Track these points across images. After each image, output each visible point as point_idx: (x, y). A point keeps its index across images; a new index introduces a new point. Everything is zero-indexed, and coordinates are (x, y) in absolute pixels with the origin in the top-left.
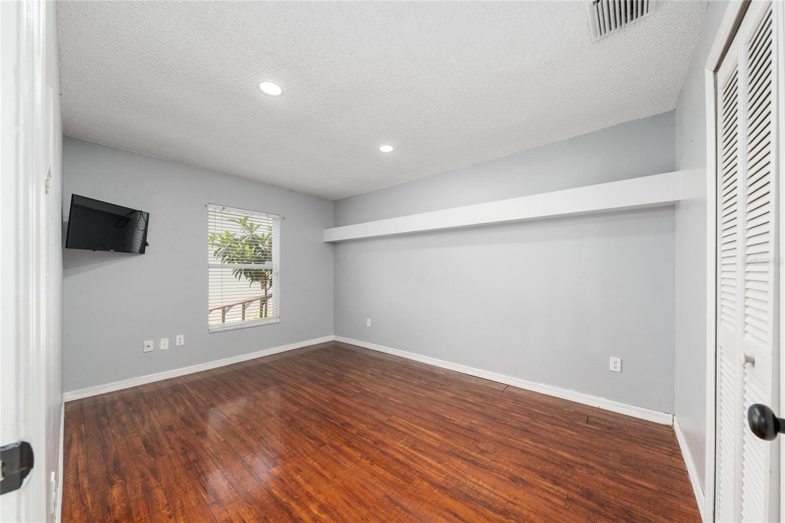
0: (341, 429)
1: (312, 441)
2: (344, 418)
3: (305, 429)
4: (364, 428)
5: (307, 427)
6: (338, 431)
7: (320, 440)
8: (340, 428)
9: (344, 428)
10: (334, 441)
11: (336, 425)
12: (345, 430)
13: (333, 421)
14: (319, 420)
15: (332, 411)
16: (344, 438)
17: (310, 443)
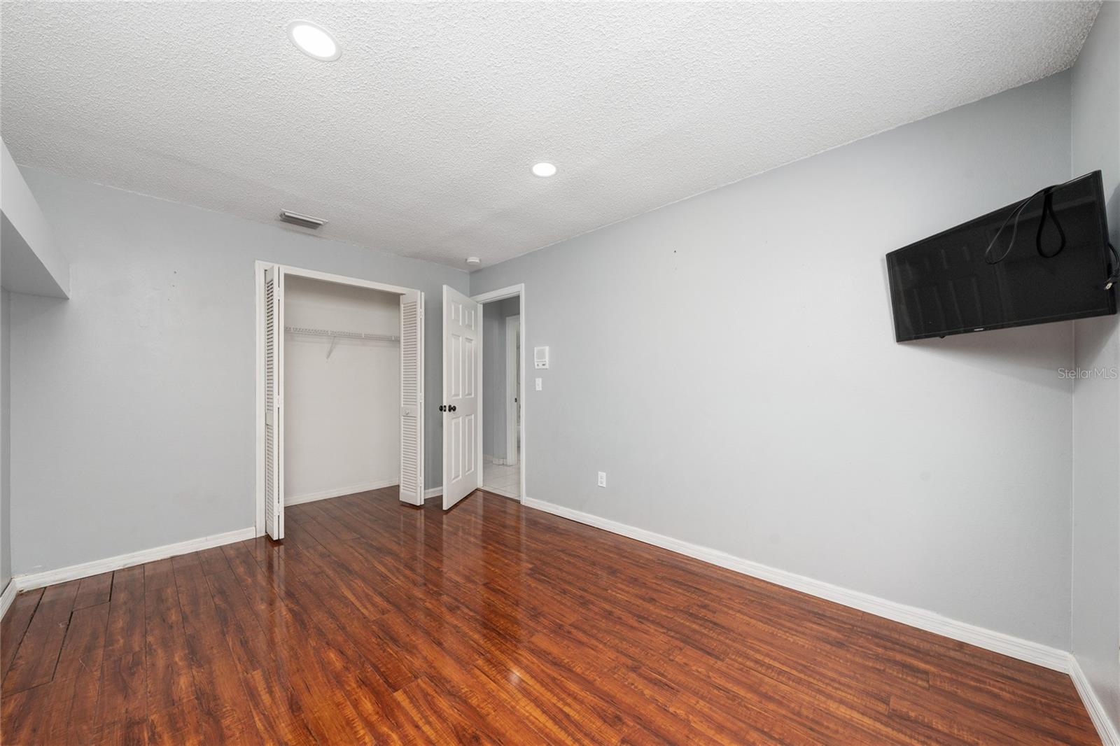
0: (462, 601)
1: (499, 588)
2: (452, 619)
3: (510, 603)
4: (430, 603)
5: (510, 606)
6: (467, 599)
7: (490, 588)
8: (463, 604)
9: (457, 603)
10: (472, 587)
11: (468, 608)
12: (456, 599)
13: (471, 614)
14: (493, 616)
15: (471, 633)
16: (460, 590)
17: (501, 587)
